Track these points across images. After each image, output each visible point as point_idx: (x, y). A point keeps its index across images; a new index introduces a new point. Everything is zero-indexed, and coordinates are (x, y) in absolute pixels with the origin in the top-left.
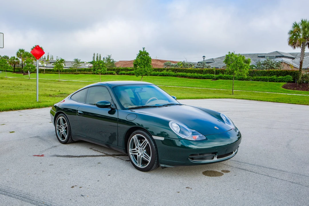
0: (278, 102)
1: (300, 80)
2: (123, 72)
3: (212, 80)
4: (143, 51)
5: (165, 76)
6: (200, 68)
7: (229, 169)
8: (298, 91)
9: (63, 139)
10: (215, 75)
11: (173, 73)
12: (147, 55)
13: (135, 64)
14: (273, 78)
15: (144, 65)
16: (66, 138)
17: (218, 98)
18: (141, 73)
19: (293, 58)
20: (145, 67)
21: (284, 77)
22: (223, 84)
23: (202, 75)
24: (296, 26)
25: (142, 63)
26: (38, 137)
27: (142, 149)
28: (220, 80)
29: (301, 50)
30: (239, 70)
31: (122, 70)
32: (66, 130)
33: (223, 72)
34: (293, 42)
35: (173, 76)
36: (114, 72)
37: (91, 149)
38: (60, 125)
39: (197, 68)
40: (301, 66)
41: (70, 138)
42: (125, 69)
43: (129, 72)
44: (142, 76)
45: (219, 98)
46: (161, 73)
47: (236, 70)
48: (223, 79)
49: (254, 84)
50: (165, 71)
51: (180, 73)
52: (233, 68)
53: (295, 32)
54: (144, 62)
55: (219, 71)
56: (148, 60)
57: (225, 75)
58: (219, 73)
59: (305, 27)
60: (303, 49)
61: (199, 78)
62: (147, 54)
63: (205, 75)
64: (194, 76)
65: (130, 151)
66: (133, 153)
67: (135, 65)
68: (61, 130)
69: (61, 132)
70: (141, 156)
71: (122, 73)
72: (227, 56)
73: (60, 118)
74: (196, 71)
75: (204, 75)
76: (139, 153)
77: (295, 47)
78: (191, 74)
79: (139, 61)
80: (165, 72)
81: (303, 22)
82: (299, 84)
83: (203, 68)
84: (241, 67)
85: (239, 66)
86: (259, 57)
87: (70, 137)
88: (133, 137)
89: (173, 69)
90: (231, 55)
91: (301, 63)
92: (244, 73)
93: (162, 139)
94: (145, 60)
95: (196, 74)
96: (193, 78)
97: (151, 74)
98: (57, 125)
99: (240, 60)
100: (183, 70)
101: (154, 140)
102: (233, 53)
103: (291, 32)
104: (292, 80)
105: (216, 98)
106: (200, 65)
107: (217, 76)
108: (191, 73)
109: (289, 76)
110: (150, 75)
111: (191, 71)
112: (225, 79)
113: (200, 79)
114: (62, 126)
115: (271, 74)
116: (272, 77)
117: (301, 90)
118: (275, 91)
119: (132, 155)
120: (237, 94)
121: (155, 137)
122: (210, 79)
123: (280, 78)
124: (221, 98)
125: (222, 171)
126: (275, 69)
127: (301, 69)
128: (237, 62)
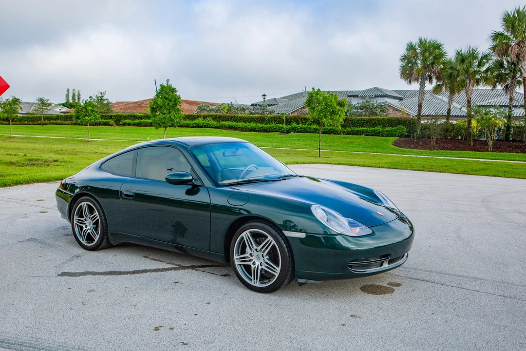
0: (396, 168)
1: (418, 133)
2: (128, 121)
3: (280, 134)
4: (165, 85)
5: (202, 127)
6: (258, 113)
7: (398, 281)
8: (417, 150)
9: (88, 243)
10: (284, 126)
11: (215, 123)
12: (172, 92)
13: (153, 108)
14: (377, 130)
15: (169, 110)
16: (96, 241)
17: (301, 164)
18: (164, 123)
19: (401, 99)
20: (170, 113)
21: (394, 128)
22: (299, 140)
23: (264, 126)
24: (411, 47)
25: (165, 106)
26: (33, 240)
27: (260, 254)
28: (293, 134)
29: (419, 85)
30: (329, 117)
31: (125, 118)
32: (94, 226)
33: (298, 121)
34: (407, 74)
35: (214, 128)
36: (112, 122)
37: (146, 257)
38: (83, 217)
39: (253, 114)
40: (420, 111)
41: (105, 240)
42: (131, 116)
43: (137, 121)
44: (166, 128)
45: (303, 163)
46: (193, 122)
47: (326, 117)
48: (298, 132)
49: (349, 140)
50: (200, 119)
51: (226, 123)
52: (320, 114)
53: (411, 57)
54: (168, 104)
55: (291, 119)
56: (175, 101)
57: (300, 125)
58: (290, 122)
59: (426, 50)
60: (422, 85)
61: (258, 131)
62: (173, 90)
63: (269, 126)
64: (250, 128)
65: (237, 259)
66: (242, 261)
67: (153, 110)
68: (84, 226)
69: (84, 229)
70: (260, 267)
71: (125, 123)
72: (311, 95)
73: (82, 204)
74: (253, 119)
75: (266, 126)
76: (254, 262)
77: (410, 82)
78: (245, 125)
79: (160, 102)
80: (200, 121)
81: (422, 43)
82: (417, 139)
83: (263, 113)
84: (334, 113)
85: (329, 111)
86: (348, 96)
87: (105, 237)
88: (243, 234)
89: (214, 115)
90: (317, 93)
91: (420, 106)
92: (338, 121)
93: (302, 235)
94: (170, 100)
95: (253, 125)
96: (248, 131)
97: (180, 123)
98: (75, 217)
99: (331, 102)
100: (232, 118)
101: (286, 239)
102: (319, 90)
103: (404, 58)
104: (407, 134)
105: (297, 163)
106: (258, 109)
107: (289, 127)
108: (245, 122)
109: (401, 126)
110: (179, 126)
111: (245, 120)
112: (301, 132)
113: (261, 132)
114: (85, 219)
115: (373, 124)
116: (376, 128)
117: (421, 149)
118: (382, 150)
119: (239, 266)
120: (326, 156)
121: (287, 233)
122: (277, 132)
123: (389, 131)
124: (305, 164)
125: (388, 284)
126: (379, 115)
127: (419, 116)
128: (326, 104)
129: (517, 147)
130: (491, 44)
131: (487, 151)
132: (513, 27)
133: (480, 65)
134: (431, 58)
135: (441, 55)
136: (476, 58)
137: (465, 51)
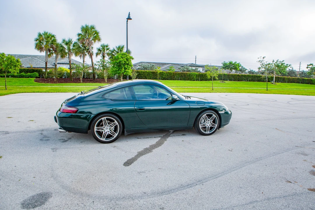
1: (46, 76)
14: (22, 75)
21: (32, 74)
24: (40, 35)
29: (45, 54)
30: (13, 68)
34: (39, 47)
38: (103, 126)
40: (46, 65)
47: (11, 68)
53: (41, 40)
59: (48, 37)
60: (47, 53)
65: (201, 126)
69: (104, 132)
73: (103, 119)
76: (207, 125)
77: (41, 51)
81: (45, 33)
82: (46, 79)
84: (15, 66)
88: (204, 116)
90: (2, 55)
91: (46, 63)
93: (224, 112)
101: (219, 114)
102: (3, 53)
103: (36, 40)
104: (39, 76)
109: (36, 73)
117: (50, 83)
118: (32, 85)
120: (9, 89)
123: (29, 75)
127: (46, 68)
128: (11, 61)
129: (91, 80)
130: (77, 37)
131: (80, 83)
132: (86, 32)
133: (74, 46)
134: (50, 41)
135: (55, 40)
136: (71, 43)
137: (67, 40)
